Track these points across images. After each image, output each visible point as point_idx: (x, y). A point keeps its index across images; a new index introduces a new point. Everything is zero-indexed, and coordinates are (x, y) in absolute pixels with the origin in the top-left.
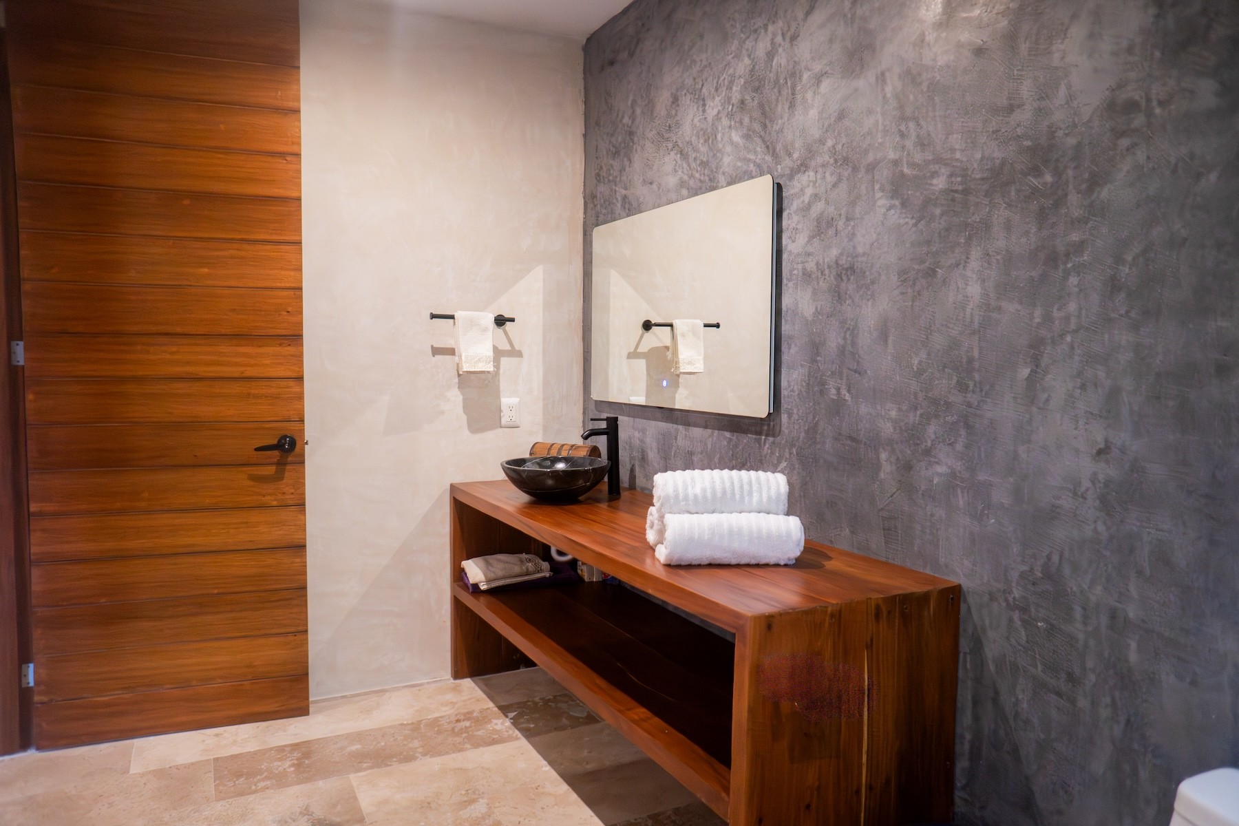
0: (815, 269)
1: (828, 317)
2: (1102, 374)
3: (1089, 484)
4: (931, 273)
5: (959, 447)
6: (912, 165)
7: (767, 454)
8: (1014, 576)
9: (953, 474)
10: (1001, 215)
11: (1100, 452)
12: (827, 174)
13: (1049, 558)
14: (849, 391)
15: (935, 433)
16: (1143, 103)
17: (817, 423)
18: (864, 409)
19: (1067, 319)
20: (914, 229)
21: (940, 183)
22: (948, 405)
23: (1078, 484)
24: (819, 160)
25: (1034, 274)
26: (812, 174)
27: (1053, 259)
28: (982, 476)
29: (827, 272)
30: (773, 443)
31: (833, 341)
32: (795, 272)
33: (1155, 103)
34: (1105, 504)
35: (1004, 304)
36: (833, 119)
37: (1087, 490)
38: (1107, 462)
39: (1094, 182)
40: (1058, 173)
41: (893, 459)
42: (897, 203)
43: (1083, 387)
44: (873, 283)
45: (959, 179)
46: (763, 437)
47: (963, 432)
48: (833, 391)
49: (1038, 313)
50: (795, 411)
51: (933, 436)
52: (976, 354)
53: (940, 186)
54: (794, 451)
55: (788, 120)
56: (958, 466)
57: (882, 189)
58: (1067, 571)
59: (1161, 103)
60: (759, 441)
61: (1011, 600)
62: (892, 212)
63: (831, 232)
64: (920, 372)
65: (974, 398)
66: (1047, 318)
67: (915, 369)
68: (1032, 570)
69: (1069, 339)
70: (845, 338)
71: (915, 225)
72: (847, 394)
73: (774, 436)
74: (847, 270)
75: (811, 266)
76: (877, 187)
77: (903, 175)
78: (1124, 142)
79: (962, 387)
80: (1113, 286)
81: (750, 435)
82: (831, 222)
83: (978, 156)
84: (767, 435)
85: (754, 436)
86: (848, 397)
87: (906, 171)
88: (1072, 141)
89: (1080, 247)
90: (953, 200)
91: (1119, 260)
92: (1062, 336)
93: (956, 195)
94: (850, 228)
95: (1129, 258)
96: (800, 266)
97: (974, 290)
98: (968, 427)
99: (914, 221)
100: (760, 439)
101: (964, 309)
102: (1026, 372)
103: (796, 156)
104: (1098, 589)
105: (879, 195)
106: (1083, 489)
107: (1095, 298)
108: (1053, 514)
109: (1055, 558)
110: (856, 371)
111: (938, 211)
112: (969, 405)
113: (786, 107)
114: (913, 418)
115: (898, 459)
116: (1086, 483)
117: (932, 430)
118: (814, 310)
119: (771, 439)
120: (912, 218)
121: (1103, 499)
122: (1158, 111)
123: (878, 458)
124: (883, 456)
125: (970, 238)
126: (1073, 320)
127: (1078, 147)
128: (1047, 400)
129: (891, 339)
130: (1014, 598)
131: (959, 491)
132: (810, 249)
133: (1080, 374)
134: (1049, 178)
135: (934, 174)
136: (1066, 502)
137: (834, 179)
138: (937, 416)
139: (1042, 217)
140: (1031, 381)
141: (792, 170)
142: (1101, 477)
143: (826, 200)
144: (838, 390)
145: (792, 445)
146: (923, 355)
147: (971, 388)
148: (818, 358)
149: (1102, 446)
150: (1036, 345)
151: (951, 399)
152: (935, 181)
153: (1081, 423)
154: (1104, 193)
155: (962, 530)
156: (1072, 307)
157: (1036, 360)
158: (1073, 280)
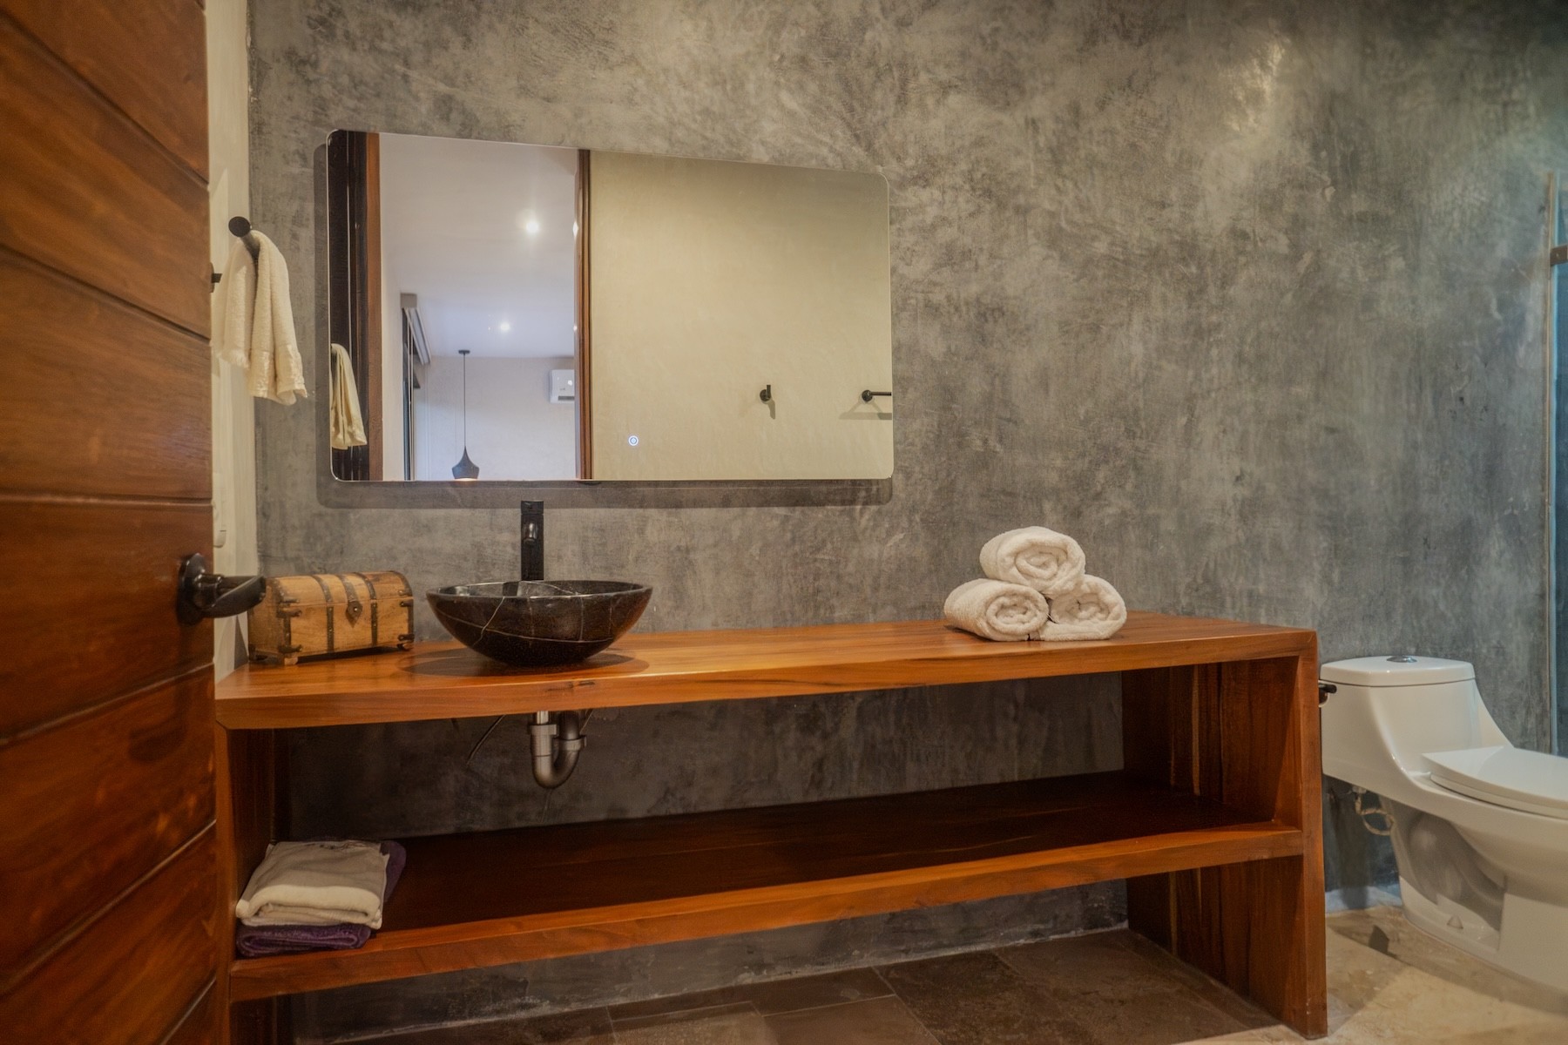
0: (945, 302)
1: (967, 359)
2: (1236, 422)
3: (1232, 503)
4: (1095, 328)
5: (1129, 487)
6: (1071, 222)
7: (866, 529)
8: (1181, 589)
9: (1124, 513)
10: (1157, 290)
11: (1238, 479)
12: (961, 200)
13: (1207, 565)
14: (1001, 441)
15: (1106, 478)
16: (1252, 235)
17: (953, 482)
18: (1022, 460)
19: (1211, 380)
20: (1076, 284)
21: (1101, 247)
22: (1117, 451)
23: (1224, 505)
24: (947, 180)
25: (1186, 342)
26: (937, 194)
27: (1200, 333)
28: (1151, 511)
29: (964, 309)
30: (879, 512)
31: (976, 386)
32: (913, 301)
33: (1258, 239)
34: (1243, 518)
35: (1164, 363)
36: (967, 144)
37: (1231, 508)
38: (1242, 485)
39: (1225, 282)
40: (1201, 268)
41: (1060, 507)
42: (1055, 254)
43: (1224, 431)
44: (1028, 329)
45: (1120, 249)
46: (858, 507)
47: (1132, 474)
48: (979, 443)
49: (1191, 373)
50: (917, 469)
51: (1102, 481)
52: (1141, 404)
53: (1102, 251)
54: (917, 518)
55: (895, 116)
56: (1128, 505)
57: (1037, 235)
58: (1220, 572)
59: (1261, 240)
60: (850, 514)
61: (1180, 609)
62: (1050, 261)
63: (967, 265)
64: (1085, 422)
65: (1141, 444)
66: (1197, 377)
67: (1082, 418)
68: (1195, 580)
69: (1213, 395)
70: (992, 384)
71: (1077, 280)
72: (998, 446)
73: (879, 502)
74: (993, 310)
75: (938, 297)
76: (1030, 232)
77: (1061, 229)
78: (1242, 259)
79: (1130, 433)
80: (1240, 359)
81: (829, 507)
82: (967, 254)
83: (1137, 234)
84: (866, 503)
85: (840, 508)
86: (999, 448)
87: (1064, 224)
88: (1209, 246)
89: (1218, 327)
90: (1115, 266)
91: (1242, 342)
92: (1209, 392)
93: (1118, 263)
94: (995, 266)
95: (1249, 340)
96: (920, 296)
97: (1138, 349)
98: (1137, 469)
99: (1075, 276)
100: (854, 510)
101: (1129, 364)
102: (1184, 420)
103: (910, 162)
104: (1241, 580)
105: (1032, 240)
106: (1228, 507)
107: (1229, 366)
108: (1208, 531)
109: (1212, 565)
110: (1009, 420)
111: (1100, 273)
112: (1137, 449)
113: (892, 99)
114: (1081, 465)
115: (1065, 507)
116: (1230, 503)
117: (1101, 475)
118: (944, 350)
119: (873, 508)
120: (1073, 273)
121: (1241, 513)
122: (1260, 244)
123: (1041, 511)
124: (1047, 506)
125: (1131, 304)
126: (1216, 381)
127: (1214, 252)
128: (1201, 442)
129: (1052, 388)
130: (1183, 608)
131: (1130, 527)
132: (935, 277)
133: (1222, 422)
134: (1194, 269)
135: (1094, 238)
136: (1217, 520)
137: (972, 208)
138: (1107, 462)
139: (1190, 297)
140: (1189, 427)
141: (904, 178)
142: (1240, 498)
143: (959, 228)
144: (985, 441)
145: (913, 510)
146: (1090, 404)
147: (1138, 435)
148: (954, 406)
149: (1238, 474)
150: (1191, 398)
151: (1120, 445)
152: (1096, 244)
153: (1225, 458)
154: (1232, 291)
155: (1135, 561)
156: (1215, 371)
157: (1191, 410)
158: (1214, 352)
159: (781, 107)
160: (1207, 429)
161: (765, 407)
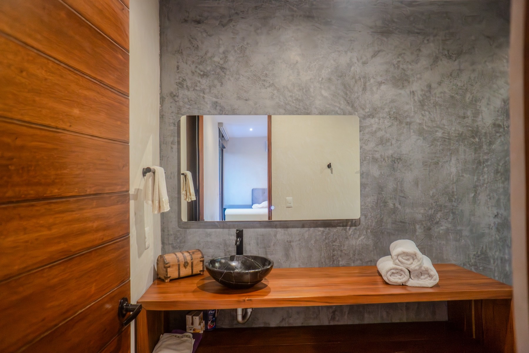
0: (380, 157)
1: (387, 176)
2: (495, 195)
3: (493, 225)
4: (437, 163)
5: (450, 220)
6: (428, 127)
7: (351, 234)
8: (472, 256)
9: (448, 229)
10: (462, 148)
11: (496, 216)
12: (386, 121)
13: (482, 248)
14: (400, 204)
15: (440, 216)
16: (502, 126)
17: (382, 219)
18: (408, 210)
19: (484, 180)
20: (429, 148)
21: (439, 134)
22: (445, 207)
23: (490, 225)
24: (381, 115)
25: (474, 166)
26: (377, 120)
27: (479, 163)
28: (459, 228)
29: (386, 159)
30: (355, 229)
31: (391, 185)
32: (368, 158)
33: (505, 127)
34: (498, 230)
35: (465, 175)
36: (388, 102)
37: (493, 227)
38: (498, 218)
39: (491, 143)
40: (480, 139)
41: (422, 227)
42: (421, 138)
43: (490, 199)
44: (411, 165)
45: (447, 135)
46: (348, 228)
47: (451, 215)
48: (392, 205)
49: (475, 178)
50: (369, 214)
51: (439, 217)
52: (455, 190)
53: (439, 136)
54: (369, 231)
55: (362, 95)
56: (450, 226)
57: (414, 132)
58: (488, 251)
59: (507, 127)
60: (345, 230)
61: (471, 264)
62: (419, 141)
63: (388, 144)
64: (433, 196)
65: (455, 204)
66: (478, 179)
67: (431, 195)
68: (477, 253)
69: (485, 185)
70: (397, 185)
71: (430, 147)
72: (399, 206)
73: (355, 226)
74: (397, 159)
75: (377, 156)
76: (412, 131)
77: (424, 129)
78: (498, 135)
79: (450, 200)
80: (497, 172)
81: (338, 228)
82: (388, 140)
83: (454, 129)
84: (351, 226)
85: (342, 228)
86: (399, 207)
87: (425, 127)
88: (484, 131)
89: (487, 160)
90: (445, 141)
91: (498, 165)
92: (483, 184)
93: (446, 139)
94: (398, 144)
95: (501, 164)
96: (371, 156)
97: (454, 170)
98: (454, 213)
99: (429, 145)
100: (347, 228)
101: (450, 176)
102: (473, 195)
103: (367, 110)
104: (497, 253)
105: (412, 134)
106: (491, 226)
107: (492, 174)
108: (483, 235)
109: (484, 247)
110: (403, 197)
111: (439, 144)
112: (453, 206)
113: (361, 89)
114: (431, 212)
115: (424, 227)
116: (492, 225)
117: (439, 215)
118: (380, 173)
119: (354, 228)
120: (428, 144)
121: (497, 228)
122: (506, 129)
123: (415, 228)
124: (418, 226)
125: (451, 154)
126: (486, 180)
127: (486, 133)
128: (480, 203)
129: (420, 186)
130: (472, 263)
131: (450, 234)
132: (376, 149)
133: (489, 195)
134: (477, 140)
135: (436, 131)
136: (487, 231)
137: (389, 124)
138: (441, 211)
139: (476, 150)
140: (474, 197)
141: (365, 116)
142: (497, 223)
143: (385, 131)
144: (394, 204)
145: (367, 229)
146: (434, 190)
147: (454, 201)
148: (383, 193)
149: (496, 214)
150: (476, 187)
151: (446, 204)
152: (437, 133)
153: (490, 208)
154: (493, 147)
155: (452, 246)
156: (486, 176)
157: (476, 192)
158: (486, 169)
159: (322, 95)
160: (483, 197)
161: (329, 170)
